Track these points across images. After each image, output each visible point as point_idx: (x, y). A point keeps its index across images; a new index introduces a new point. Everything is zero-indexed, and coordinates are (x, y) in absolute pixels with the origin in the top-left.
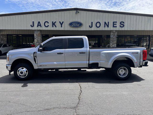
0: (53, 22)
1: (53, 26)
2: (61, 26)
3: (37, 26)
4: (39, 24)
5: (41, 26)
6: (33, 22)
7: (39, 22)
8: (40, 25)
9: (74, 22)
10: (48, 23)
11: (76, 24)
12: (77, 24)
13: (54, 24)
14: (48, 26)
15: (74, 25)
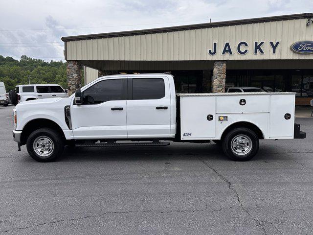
0: (256, 43)
1: (256, 52)
2: (274, 52)
3: (223, 53)
4: (227, 49)
5: (231, 53)
6: (215, 44)
7: (227, 45)
8: (230, 51)
9: (304, 43)
10: (246, 45)
11: (307, 46)
12: (309, 46)
13: (258, 47)
14: (246, 51)
15: (303, 47)
